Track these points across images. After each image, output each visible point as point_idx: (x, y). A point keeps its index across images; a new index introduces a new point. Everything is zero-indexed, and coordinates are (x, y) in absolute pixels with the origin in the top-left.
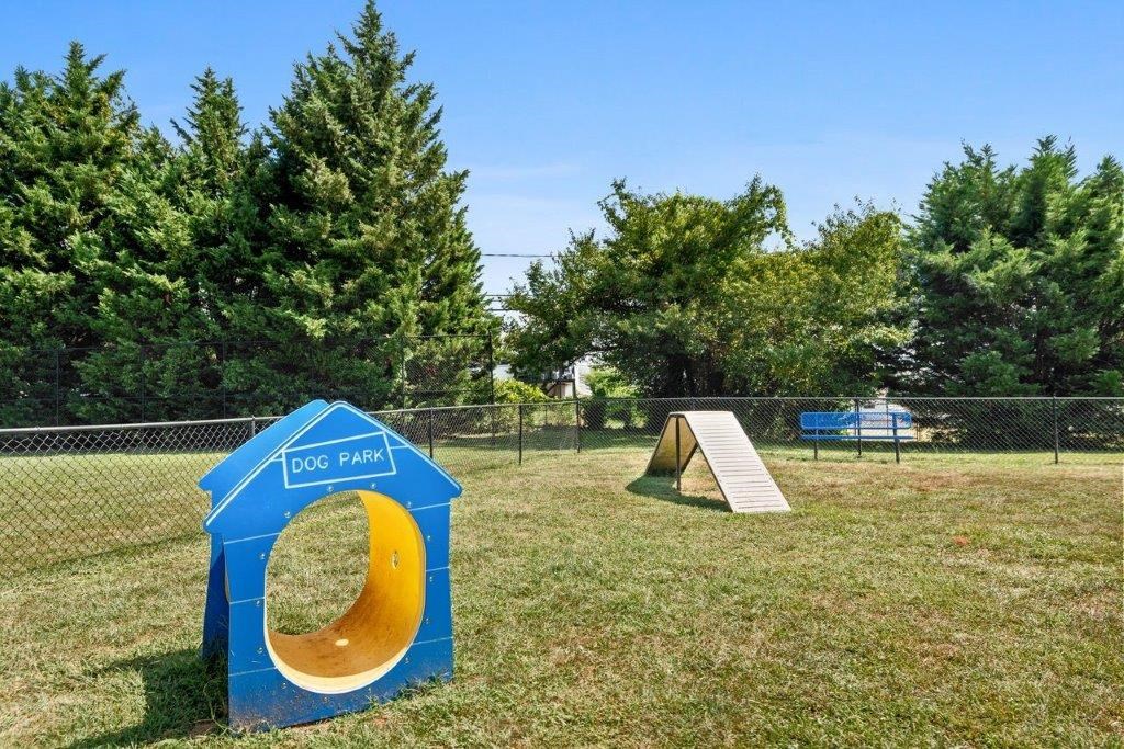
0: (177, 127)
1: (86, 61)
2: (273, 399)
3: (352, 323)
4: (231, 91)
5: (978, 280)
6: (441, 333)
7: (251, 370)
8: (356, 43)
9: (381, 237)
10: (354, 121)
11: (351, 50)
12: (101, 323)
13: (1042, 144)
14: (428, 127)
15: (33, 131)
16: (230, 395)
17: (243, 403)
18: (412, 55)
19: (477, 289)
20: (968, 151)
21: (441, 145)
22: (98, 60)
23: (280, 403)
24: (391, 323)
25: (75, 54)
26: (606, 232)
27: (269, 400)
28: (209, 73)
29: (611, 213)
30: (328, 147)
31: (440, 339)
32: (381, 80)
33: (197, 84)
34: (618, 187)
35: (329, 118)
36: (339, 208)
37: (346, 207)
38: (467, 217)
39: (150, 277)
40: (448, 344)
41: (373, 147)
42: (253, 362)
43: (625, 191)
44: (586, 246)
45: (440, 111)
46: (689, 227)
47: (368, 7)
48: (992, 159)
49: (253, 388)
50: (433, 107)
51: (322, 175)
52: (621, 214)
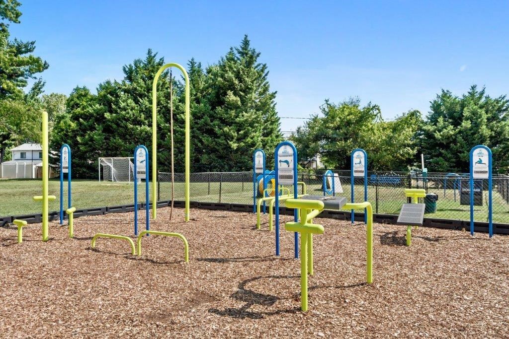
0: (182, 77)
1: (153, 55)
2: (217, 167)
3: (242, 144)
4: (200, 67)
5: (438, 135)
6: (268, 148)
7: (210, 158)
8: (241, 50)
9: (250, 117)
10: (241, 78)
11: (239, 52)
12: (165, 142)
13: (472, 87)
14: (264, 77)
15: (141, 81)
16: (204, 165)
17: (208, 168)
18: (260, 54)
19: (279, 131)
20: (443, 91)
21: (268, 83)
22: (156, 54)
23: (219, 168)
24: (253, 145)
25: (149, 52)
26: (322, 116)
27: (215, 167)
28: (193, 60)
29: (324, 110)
30: (233, 87)
31: (268, 150)
32: (249, 64)
33: (189, 63)
34: (327, 101)
35: (234, 79)
36: (237, 107)
37: (239, 107)
38: (276, 107)
39: (182, 129)
40: (270, 151)
41: (247, 88)
42: (211, 156)
43: (329, 103)
44: (315, 120)
45: (268, 72)
46: (348, 115)
47: (245, 38)
48: (451, 94)
49: (210, 164)
50: (266, 71)
51: (231, 97)
52: (327, 110)
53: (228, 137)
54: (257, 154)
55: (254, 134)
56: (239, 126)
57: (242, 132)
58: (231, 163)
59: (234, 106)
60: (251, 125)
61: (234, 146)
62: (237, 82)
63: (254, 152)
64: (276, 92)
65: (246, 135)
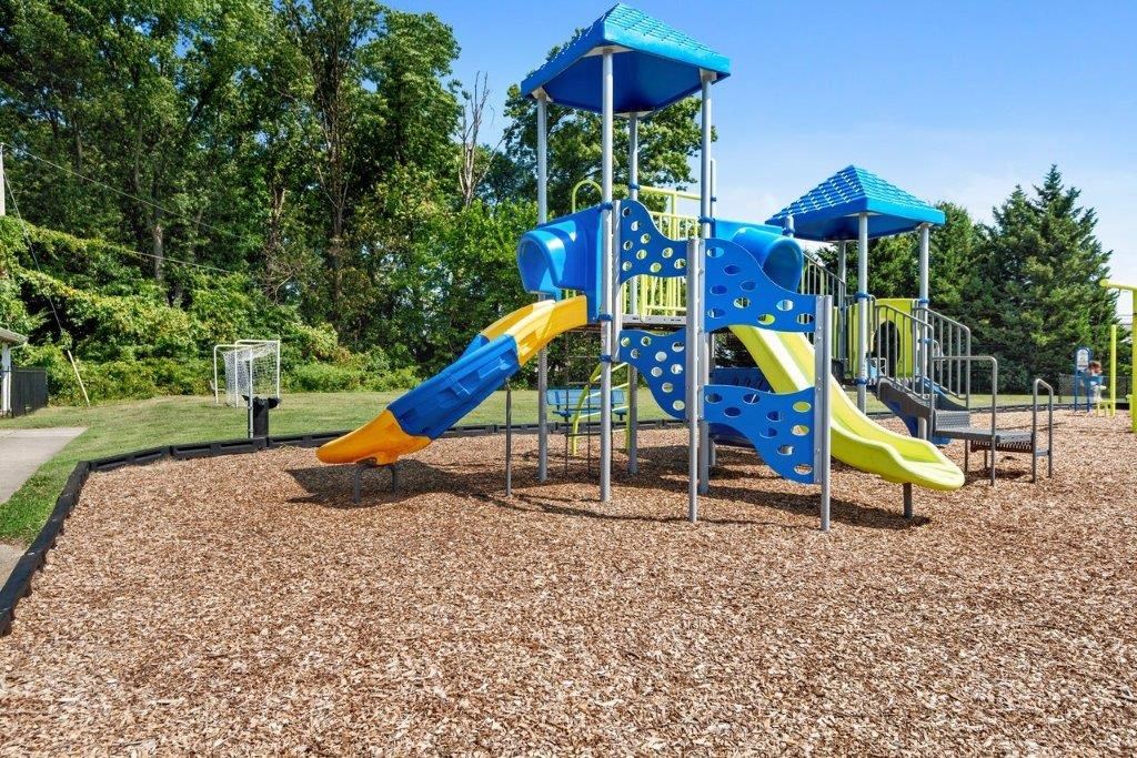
53: (1027, 327)
54: (1079, 352)
55: (1077, 321)
56: (1050, 309)
57: (1053, 318)
58: (1033, 367)
59: (1040, 279)
60: (1071, 306)
61: (1043, 340)
62: (1042, 242)
63: (1075, 350)
64: (1110, 253)
65: (1060, 322)
